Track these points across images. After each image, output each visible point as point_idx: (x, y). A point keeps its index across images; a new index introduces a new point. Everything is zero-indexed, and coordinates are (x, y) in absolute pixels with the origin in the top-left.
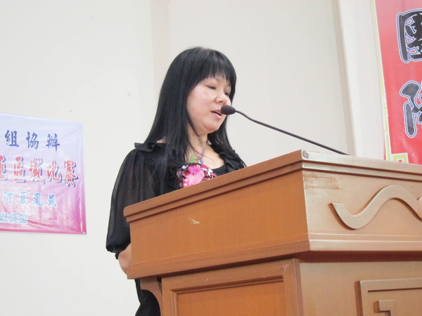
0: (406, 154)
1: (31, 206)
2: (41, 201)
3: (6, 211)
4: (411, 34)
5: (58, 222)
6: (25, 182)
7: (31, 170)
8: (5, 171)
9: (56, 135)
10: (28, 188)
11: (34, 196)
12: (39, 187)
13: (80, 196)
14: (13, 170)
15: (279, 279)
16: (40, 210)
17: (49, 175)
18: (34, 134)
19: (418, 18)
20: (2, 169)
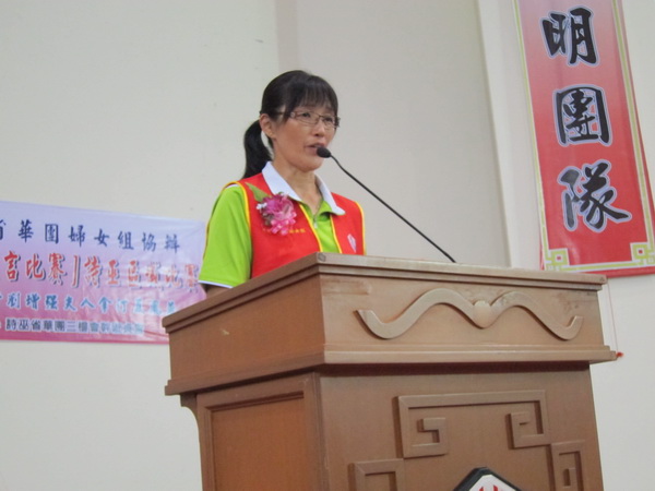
0: (566, 250)
2: (159, 309)
3: (119, 321)
4: (570, 114)
6: (141, 288)
7: (147, 275)
8: (119, 277)
9: (175, 236)
10: (145, 295)
11: (151, 304)
12: (157, 294)
14: (127, 275)
15: (298, 395)
16: (158, 319)
17: (168, 280)
18: (150, 236)
19: (578, 95)
20: (114, 274)
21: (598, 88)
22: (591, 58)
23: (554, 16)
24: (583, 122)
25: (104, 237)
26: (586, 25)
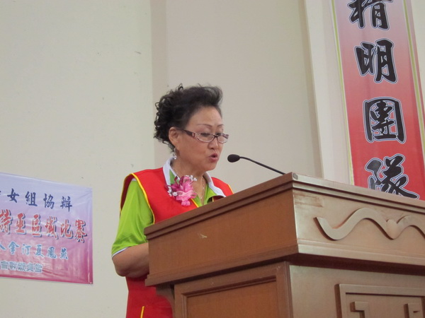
1: (45, 258)
2: (54, 254)
3: (24, 261)
4: (375, 118)
5: (69, 272)
6: (41, 236)
7: (46, 226)
8: (25, 227)
9: (69, 198)
10: (44, 242)
11: (49, 249)
12: (54, 241)
13: (88, 251)
14: (31, 226)
15: (272, 279)
16: (54, 262)
17: (62, 232)
18: (50, 196)
19: (381, 104)
20: (22, 225)
21: (396, 100)
22: (392, 77)
23: (365, 45)
24: (385, 125)
25: (15, 195)
26: (388, 53)
